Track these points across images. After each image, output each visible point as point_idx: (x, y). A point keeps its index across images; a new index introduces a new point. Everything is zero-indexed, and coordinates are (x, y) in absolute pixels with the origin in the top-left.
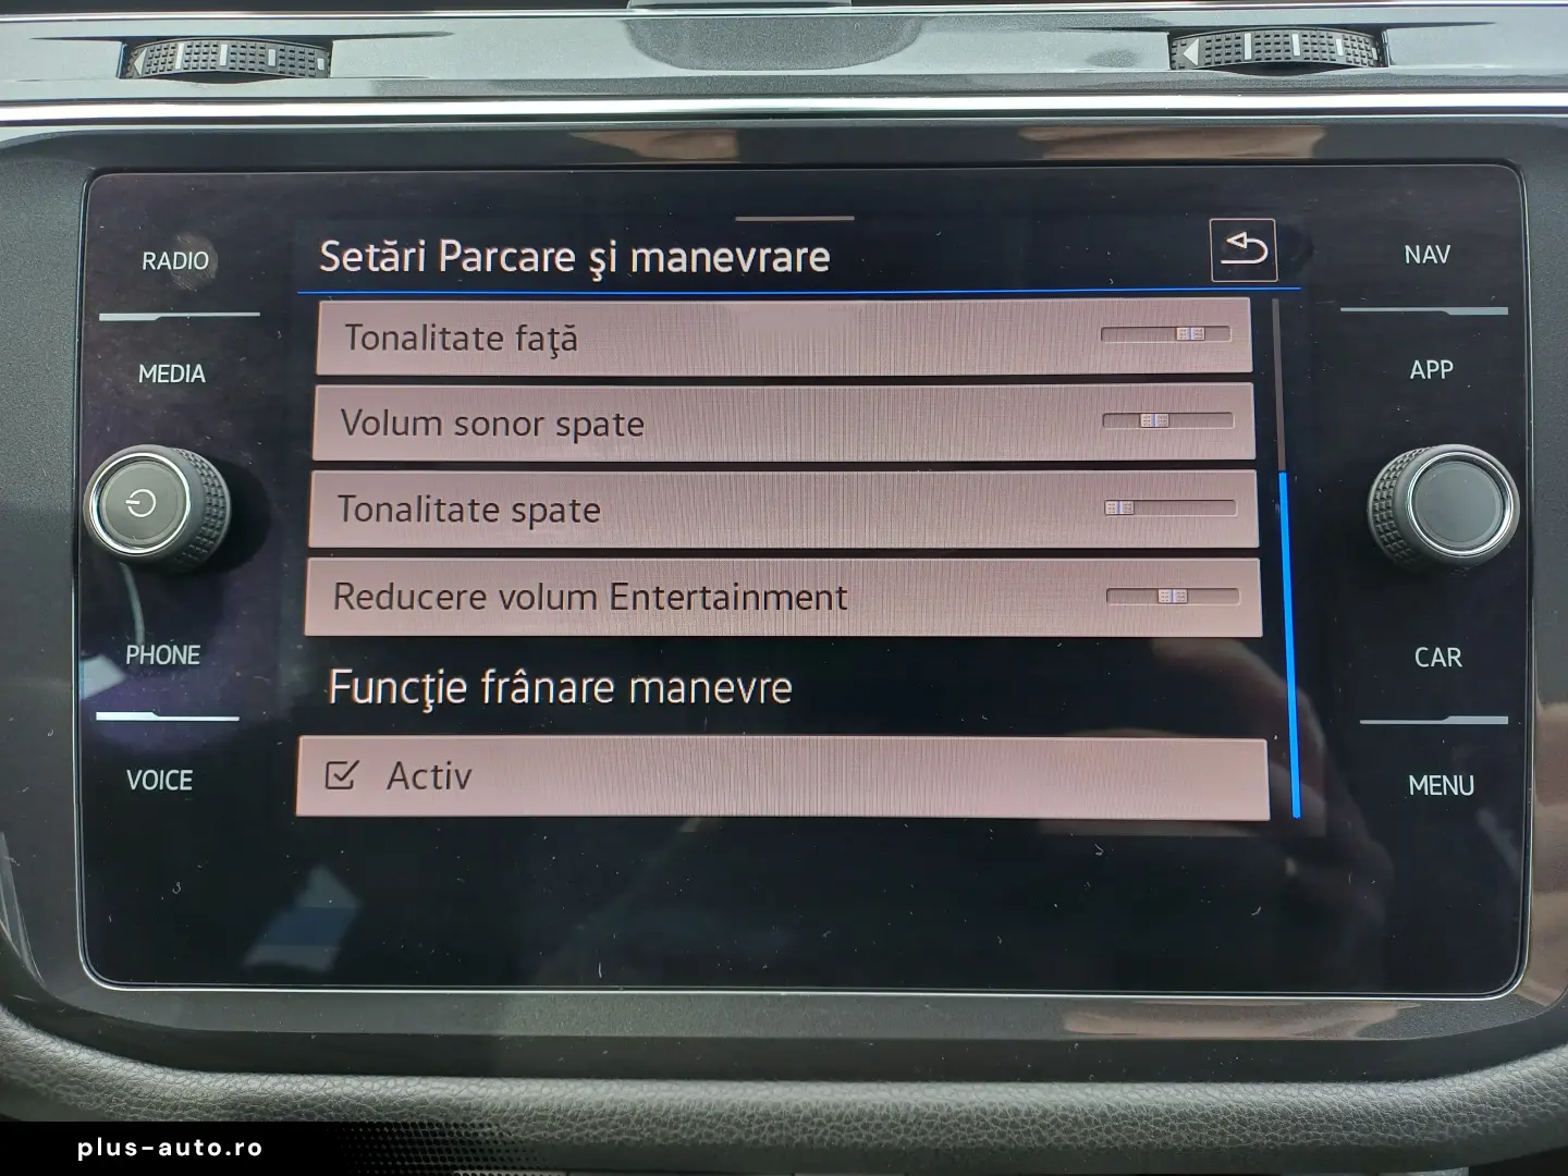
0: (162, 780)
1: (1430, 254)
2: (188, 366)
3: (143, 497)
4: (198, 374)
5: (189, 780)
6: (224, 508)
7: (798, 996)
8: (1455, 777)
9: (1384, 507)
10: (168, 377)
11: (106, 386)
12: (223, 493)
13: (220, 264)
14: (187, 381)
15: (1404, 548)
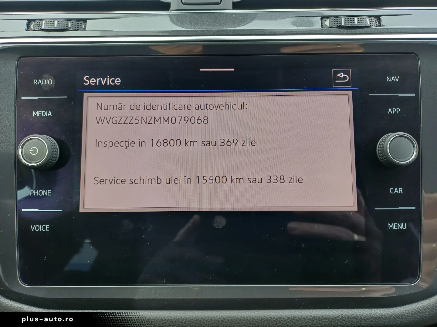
0: (40, 228)
1: (393, 79)
2: (47, 112)
3: (35, 149)
4: (50, 114)
5: (48, 228)
6: (57, 152)
7: (219, 287)
8: (401, 224)
9: (381, 150)
10: (41, 115)
11: (24, 117)
12: (57, 147)
13: (55, 83)
14: (47, 116)
15: (387, 161)
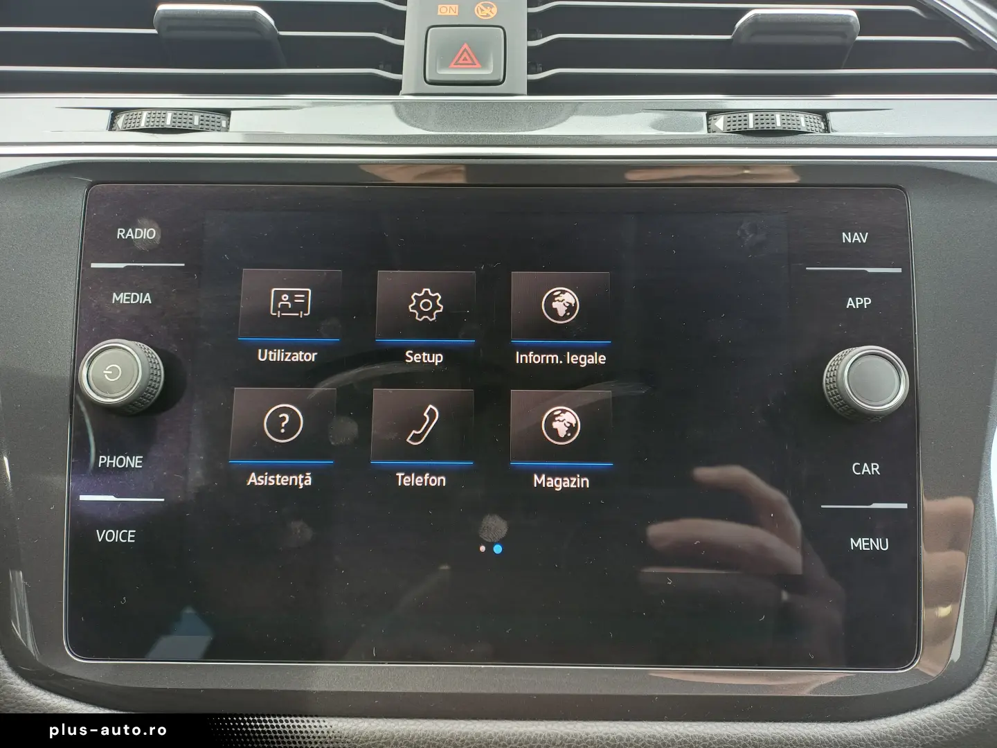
0: (117, 536)
1: (856, 238)
2: (142, 294)
3: (114, 369)
4: (147, 298)
5: (134, 536)
6: (160, 376)
7: (491, 668)
8: (877, 539)
9: (832, 381)
10: (130, 300)
11: (93, 304)
12: (160, 367)
13: (162, 236)
14: (141, 302)
15: (844, 405)
